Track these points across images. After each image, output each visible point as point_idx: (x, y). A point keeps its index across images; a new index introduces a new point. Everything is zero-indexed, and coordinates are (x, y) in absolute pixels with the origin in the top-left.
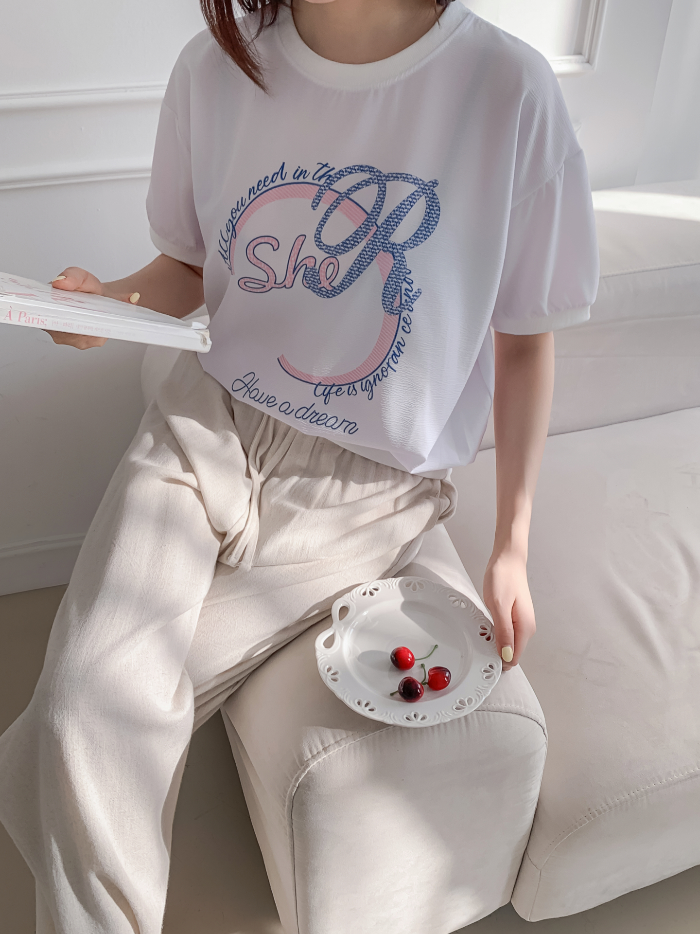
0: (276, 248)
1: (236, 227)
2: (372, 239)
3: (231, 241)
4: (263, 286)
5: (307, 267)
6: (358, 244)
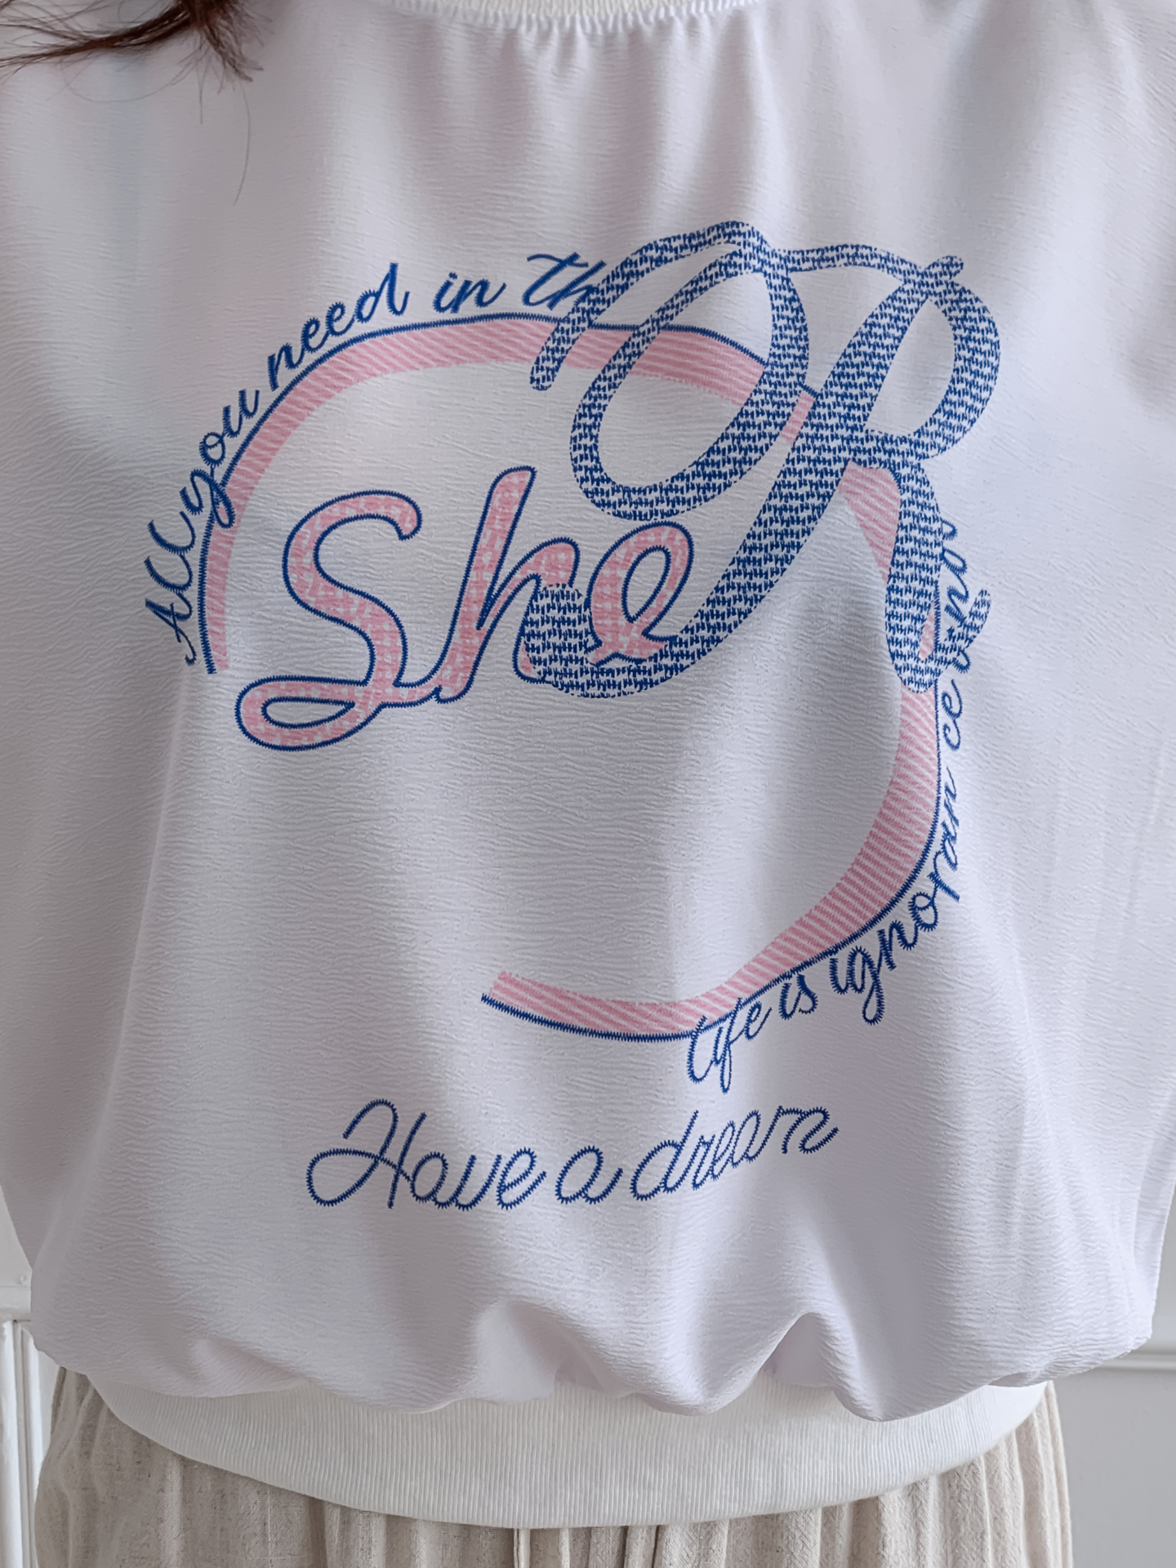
0: (408, 527)
1: (230, 487)
2: (809, 432)
3: (206, 543)
4: (341, 708)
5: (541, 589)
6: (758, 454)
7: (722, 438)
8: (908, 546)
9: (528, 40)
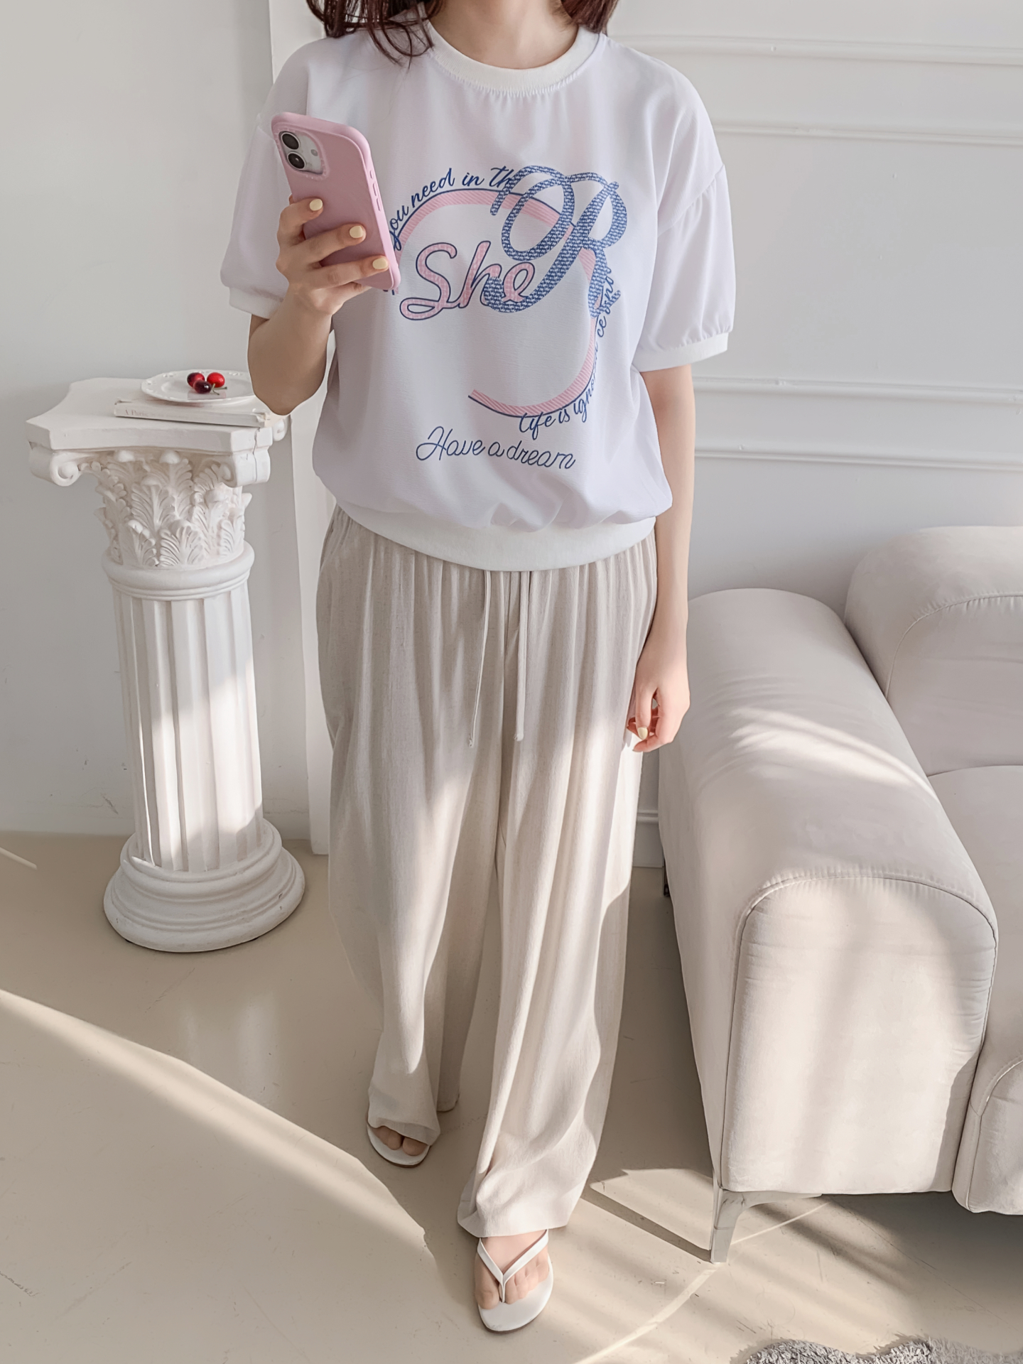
0: (453, 255)
2: (571, 237)
4: (431, 308)
5: (489, 278)
6: (556, 243)
7: (546, 237)
8: (596, 275)
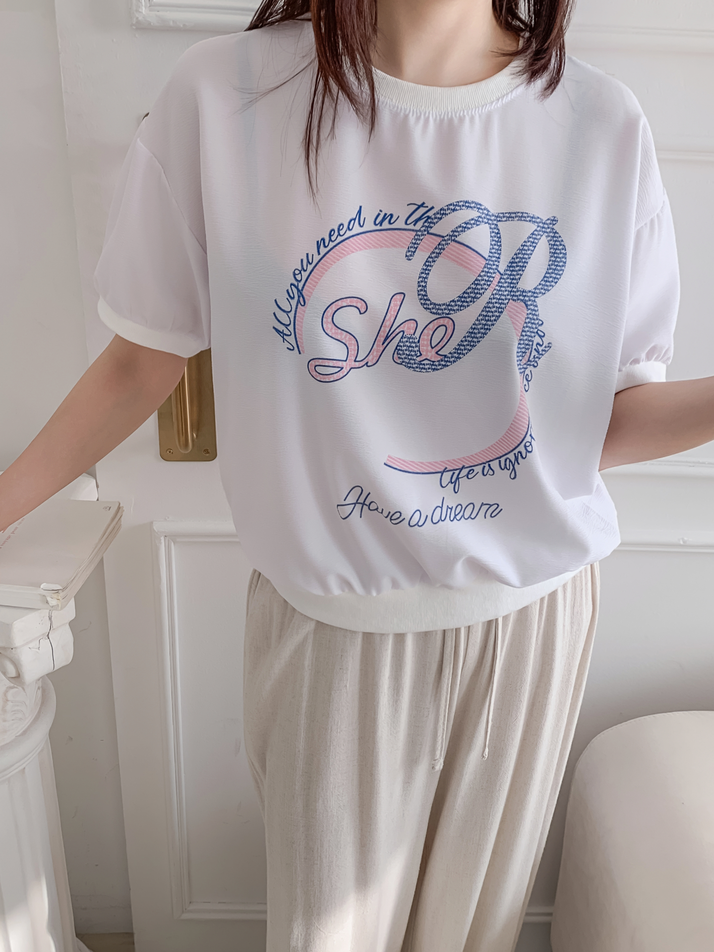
0: (363, 310)
1: (304, 293)
2: (498, 288)
3: (296, 311)
4: (339, 369)
5: (404, 335)
6: (480, 295)
9: (412, 119)
